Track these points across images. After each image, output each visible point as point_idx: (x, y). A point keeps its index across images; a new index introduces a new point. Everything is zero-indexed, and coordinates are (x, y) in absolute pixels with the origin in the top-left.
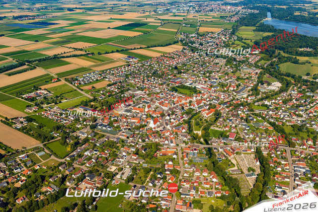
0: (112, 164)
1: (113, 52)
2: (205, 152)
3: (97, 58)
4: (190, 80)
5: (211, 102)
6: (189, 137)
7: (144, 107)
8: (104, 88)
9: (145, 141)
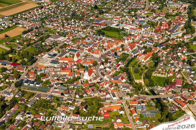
2: (154, 104)
4: (116, 21)
5: (145, 44)
6: (131, 88)
7: (72, 56)
8: (20, 36)
9: (83, 97)
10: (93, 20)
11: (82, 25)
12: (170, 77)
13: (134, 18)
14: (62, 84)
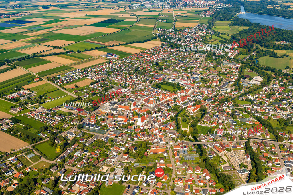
0: (104, 165)
1: (92, 49)
2: (195, 149)
3: (77, 56)
4: (172, 76)
5: (196, 98)
6: (177, 134)
7: (129, 105)
8: (88, 86)
9: (134, 140)
10: (153, 75)
11: (142, 79)
12: (213, 127)
13: (189, 75)
14: (117, 128)
